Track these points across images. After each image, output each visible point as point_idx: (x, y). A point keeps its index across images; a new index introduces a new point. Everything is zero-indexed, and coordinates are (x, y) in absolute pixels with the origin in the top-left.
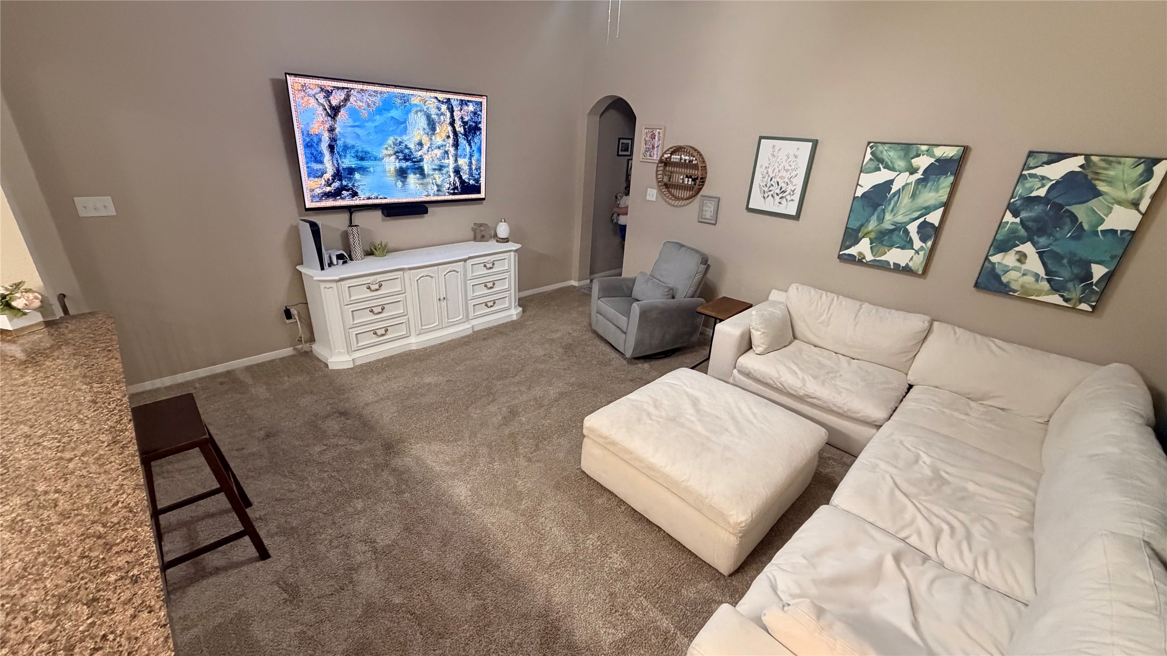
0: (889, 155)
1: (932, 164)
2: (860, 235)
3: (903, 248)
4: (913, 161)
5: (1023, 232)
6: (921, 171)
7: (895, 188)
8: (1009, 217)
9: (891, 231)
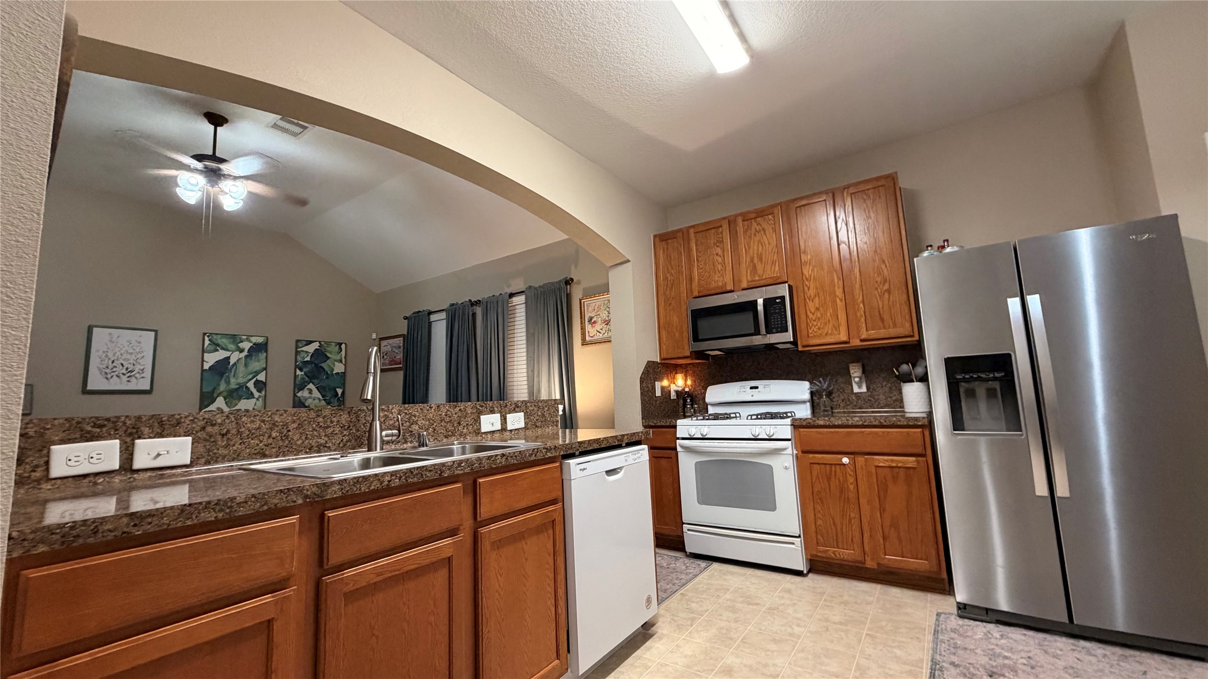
0: (223, 341)
1: (251, 346)
2: (215, 395)
4: (239, 345)
6: (246, 351)
7: (232, 361)
8: (298, 372)
9: (237, 390)
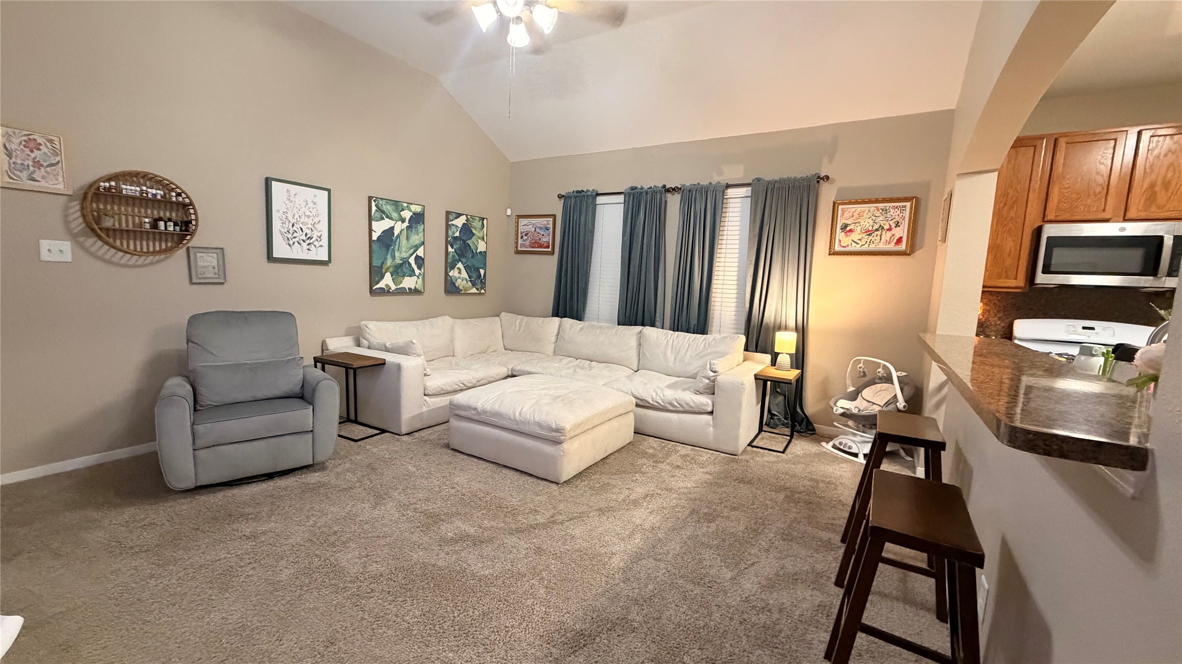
0: (388, 208)
1: (412, 216)
2: (384, 271)
3: (410, 276)
4: (402, 213)
5: (457, 257)
6: (407, 221)
7: (396, 232)
8: (450, 249)
9: (401, 265)
